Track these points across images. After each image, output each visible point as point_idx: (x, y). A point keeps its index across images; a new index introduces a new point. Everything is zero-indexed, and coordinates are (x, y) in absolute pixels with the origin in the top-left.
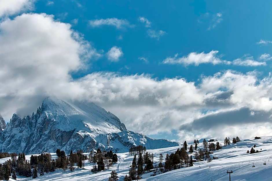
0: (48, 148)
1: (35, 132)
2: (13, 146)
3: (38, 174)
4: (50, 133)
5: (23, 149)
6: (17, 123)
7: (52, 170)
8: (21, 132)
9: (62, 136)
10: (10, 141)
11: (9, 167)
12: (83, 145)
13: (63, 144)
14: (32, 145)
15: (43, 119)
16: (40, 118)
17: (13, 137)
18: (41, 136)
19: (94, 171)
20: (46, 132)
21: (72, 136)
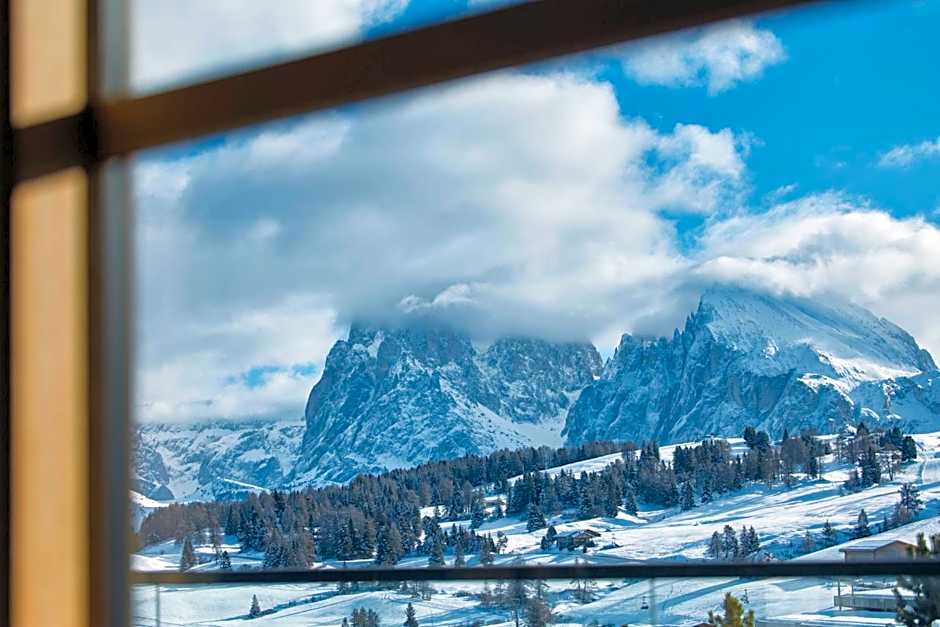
0: (721, 425)
1: (683, 381)
2: (624, 422)
3: (698, 500)
4: (724, 381)
5: (652, 431)
6: (632, 358)
7: (736, 487)
8: (645, 382)
9: (757, 390)
10: (615, 410)
11: (617, 480)
12: (816, 413)
13: (763, 412)
14: (677, 417)
15: (702, 344)
16: (695, 344)
17: (623, 397)
18: (699, 392)
19: (852, 486)
20: (714, 382)
21: (786, 391)
